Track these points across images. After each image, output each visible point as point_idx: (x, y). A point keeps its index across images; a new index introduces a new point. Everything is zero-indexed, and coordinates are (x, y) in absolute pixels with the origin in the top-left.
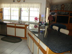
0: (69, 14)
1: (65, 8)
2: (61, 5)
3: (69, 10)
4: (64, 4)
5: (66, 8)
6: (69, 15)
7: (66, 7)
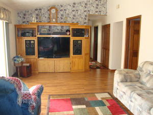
0: (69, 31)
1: (59, 16)
2: (49, 8)
3: (70, 20)
4: (56, 6)
5: (62, 15)
6: (70, 35)
7: (62, 12)
